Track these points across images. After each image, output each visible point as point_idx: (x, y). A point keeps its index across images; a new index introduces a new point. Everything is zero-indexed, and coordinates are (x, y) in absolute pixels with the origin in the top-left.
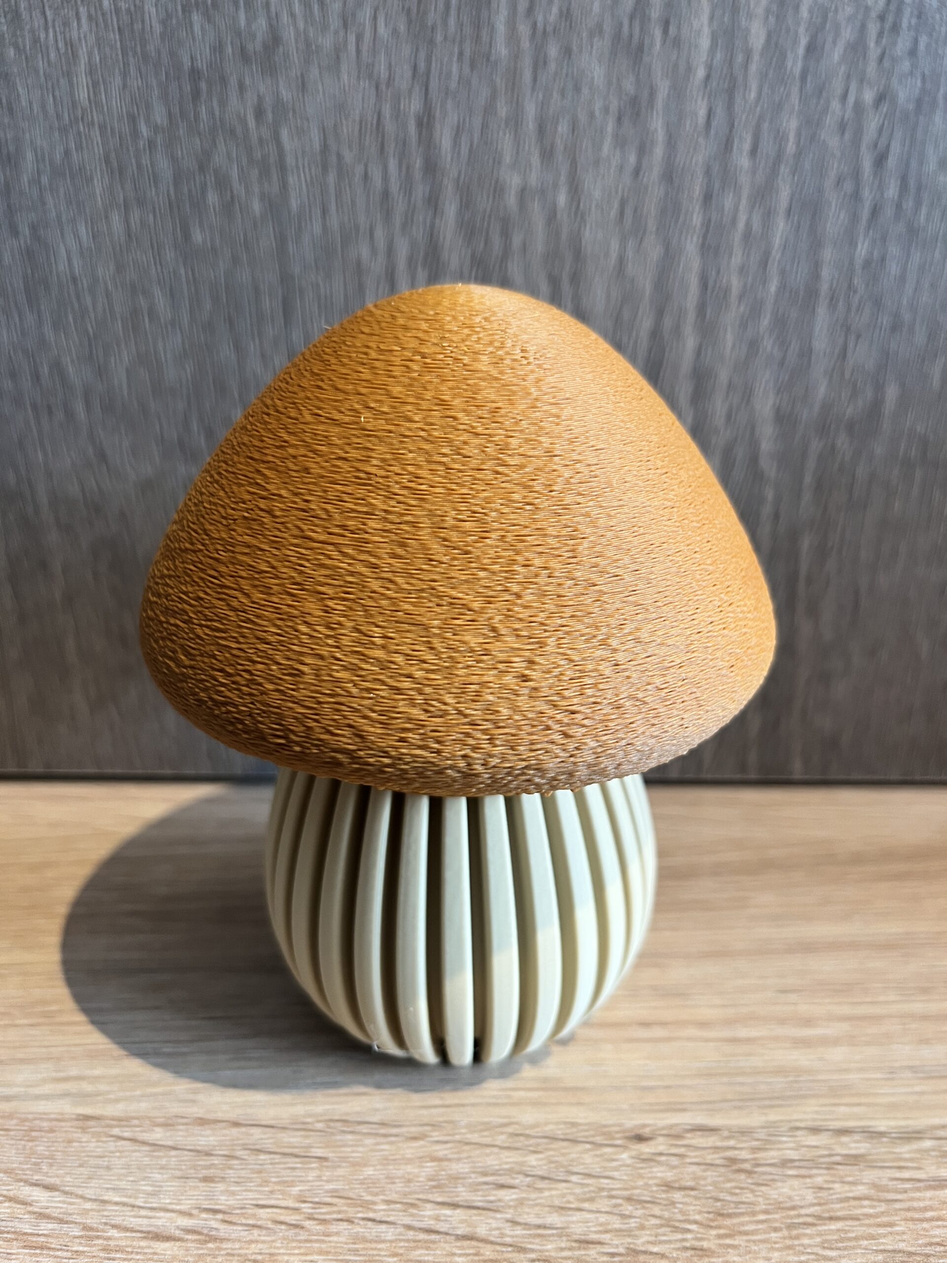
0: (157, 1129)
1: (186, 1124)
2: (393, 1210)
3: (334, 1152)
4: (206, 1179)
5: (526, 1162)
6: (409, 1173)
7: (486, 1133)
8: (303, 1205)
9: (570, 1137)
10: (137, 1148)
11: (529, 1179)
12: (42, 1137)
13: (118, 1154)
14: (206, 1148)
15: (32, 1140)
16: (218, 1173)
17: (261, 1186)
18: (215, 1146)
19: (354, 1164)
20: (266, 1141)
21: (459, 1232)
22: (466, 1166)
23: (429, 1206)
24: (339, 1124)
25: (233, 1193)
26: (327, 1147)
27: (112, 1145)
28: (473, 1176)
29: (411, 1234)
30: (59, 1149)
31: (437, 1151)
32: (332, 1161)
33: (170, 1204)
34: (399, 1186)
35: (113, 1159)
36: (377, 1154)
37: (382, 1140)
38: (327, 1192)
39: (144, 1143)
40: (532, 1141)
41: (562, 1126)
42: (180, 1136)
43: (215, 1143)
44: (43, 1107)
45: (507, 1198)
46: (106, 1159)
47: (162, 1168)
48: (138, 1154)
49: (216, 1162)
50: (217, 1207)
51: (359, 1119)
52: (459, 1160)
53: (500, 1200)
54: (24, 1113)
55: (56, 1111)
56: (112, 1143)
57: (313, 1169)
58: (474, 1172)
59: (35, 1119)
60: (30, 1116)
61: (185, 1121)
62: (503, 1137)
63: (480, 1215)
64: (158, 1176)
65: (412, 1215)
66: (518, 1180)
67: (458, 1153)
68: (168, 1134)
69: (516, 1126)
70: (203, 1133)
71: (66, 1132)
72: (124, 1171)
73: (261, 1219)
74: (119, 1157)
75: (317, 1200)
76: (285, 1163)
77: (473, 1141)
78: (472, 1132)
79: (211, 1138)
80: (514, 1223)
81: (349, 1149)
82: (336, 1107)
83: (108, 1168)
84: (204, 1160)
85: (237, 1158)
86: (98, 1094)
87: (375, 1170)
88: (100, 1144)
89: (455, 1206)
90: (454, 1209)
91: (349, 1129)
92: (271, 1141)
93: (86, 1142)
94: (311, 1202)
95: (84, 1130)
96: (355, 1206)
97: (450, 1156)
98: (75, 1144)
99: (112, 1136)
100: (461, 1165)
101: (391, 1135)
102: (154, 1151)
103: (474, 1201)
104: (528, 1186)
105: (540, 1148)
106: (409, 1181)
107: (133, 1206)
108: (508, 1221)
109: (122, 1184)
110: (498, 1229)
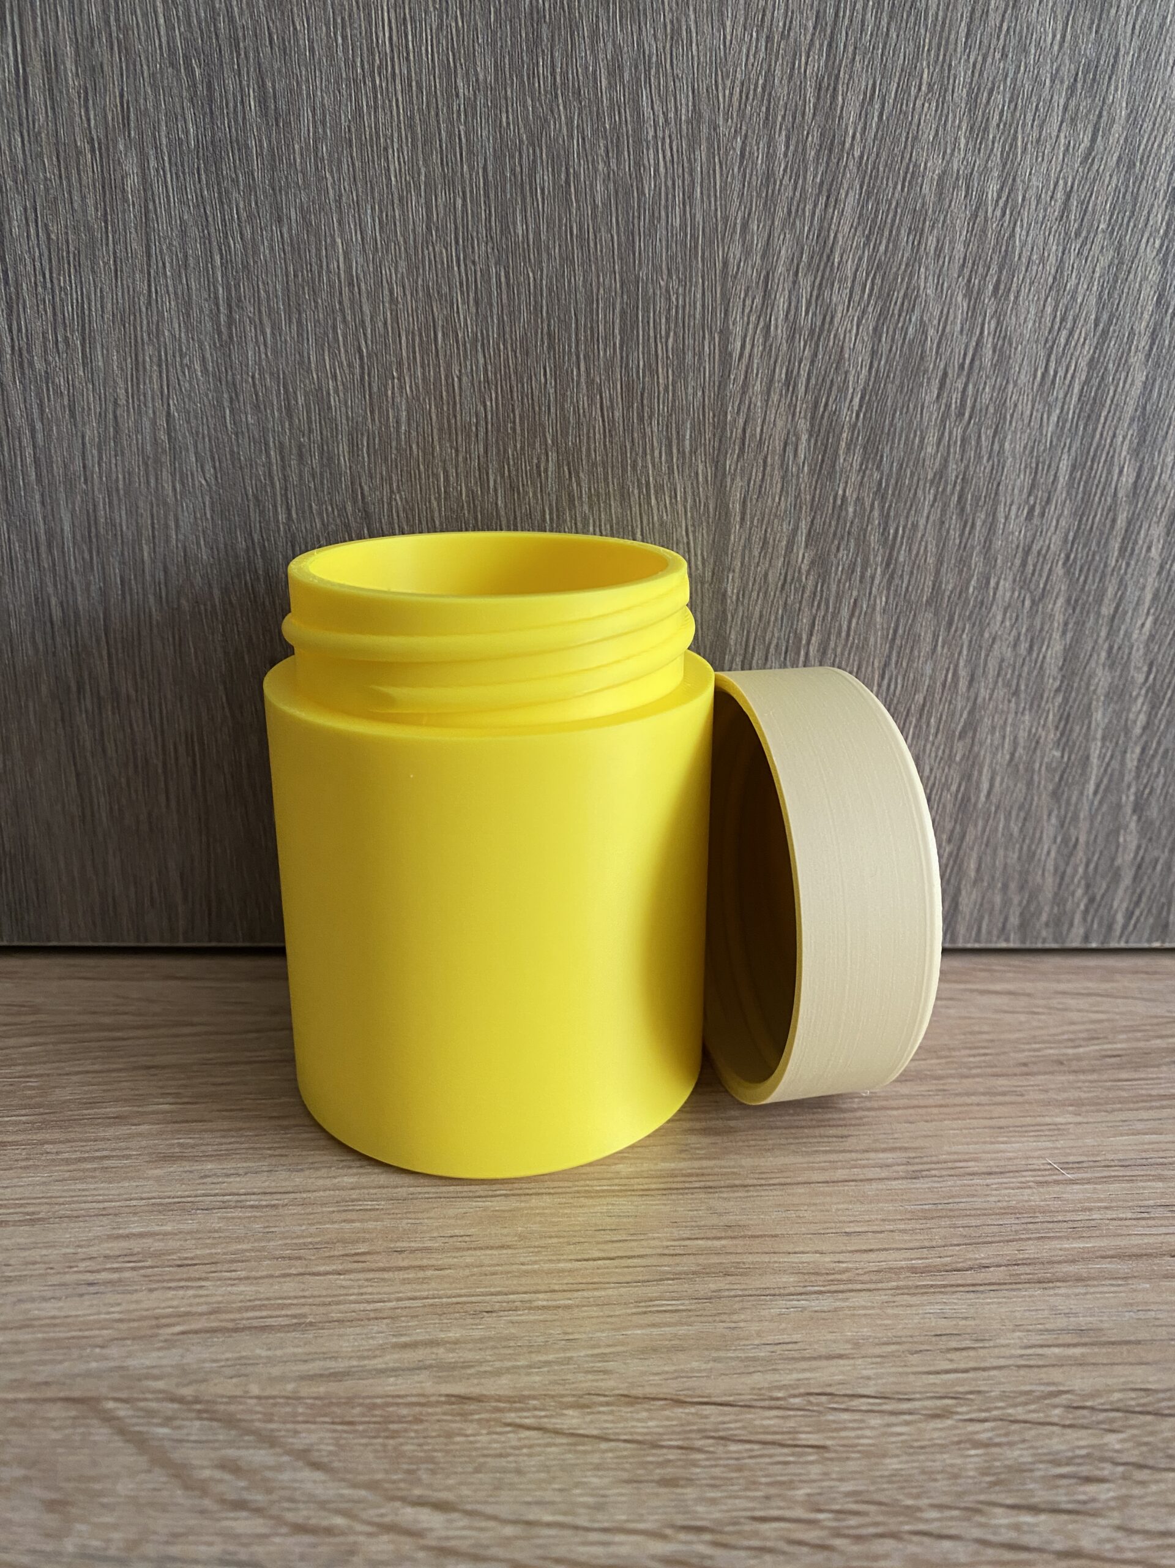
0: (570, 1412)
1: (608, 1404)
2: (952, 1518)
3: (834, 1438)
4: (664, 1482)
5: (1106, 1444)
6: (952, 1466)
7: (1033, 1407)
8: (821, 1516)
9: (1150, 1409)
10: (550, 1440)
11: (1120, 1469)
12: (406, 1431)
13: (525, 1451)
14: (648, 1438)
15: (394, 1435)
16: (680, 1472)
17: (747, 1489)
18: (660, 1434)
19: (867, 1455)
20: (732, 1425)
21: (1059, 1546)
22: (1025, 1452)
23: (999, 1511)
24: (824, 1399)
25: (713, 1501)
26: (818, 1432)
27: (513, 1438)
28: (1041, 1466)
29: (991, 1553)
30: (437, 1447)
31: (977, 1433)
32: (836, 1451)
33: (627, 1521)
34: (942, 1484)
35: (521, 1458)
36: (893, 1439)
37: (893, 1419)
38: (848, 1494)
39: (557, 1432)
40: (1102, 1416)
41: (1133, 1395)
42: (606, 1421)
43: (660, 1430)
44: (391, 1385)
45: (1103, 1497)
46: (511, 1459)
47: (598, 1467)
48: (553, 1449)
49: (671, 1457)
50: (699, 1523)
51: (849, 1392)
52: (1011, 1444)
53: (1094, 1500)
54: (368, 1397)
55: (414, 1392)
56: (511, 1435)
57: (812, 1463)
58: (1041, 1462)
59: (388, 1405)
60: (379, 1401)
61: (602, 1399)
62: (1057, 1411)
63: (1076, 1522)
64: (595, 1480)
65: (981, 1525)
66: (1107, 1470)
67: (1007, 1435)
68: (588, 1418)
69: (1069, 1396)
70: (636, 1416)
71: (439, 1421)
72: (543, 1475)
73: (766, 1539)
74: (530, 1455)
75: (837, 1507)
76: (770, 1456)
77: (1019, 1418)
78: (1015, 1406)
79: (650, 1424)
80: (1130, 1531)
81: (852, 1434)
82: (808, 1375)
83: (519, 1472)
84: (654, 1455)
85: (699, 1450)
86: (466, 1365)
87: (900, 1463)
88: (495, 1437)
89: (1034, 1509)
90: (1036, 1514)
91: (842, 1406)
92: (738, 1425)
93: (474, 1435)
94: (832, 1511)
95: (464, 1416)
96: (896, 1514)
97: (997, 1440)
98: (458, 1439)
99: (509, 1425)
100: (1017, 1453)
101: (903, 1413)
102: (575, 1444)
103: (1059, 1503)
104: (1124, 1478)
105: (1115, 1426)
106: (956, 1476)
107: (576, 1528)
108: (1119, 1528)
109: (549, 1495)
110: (1109, 1540)
